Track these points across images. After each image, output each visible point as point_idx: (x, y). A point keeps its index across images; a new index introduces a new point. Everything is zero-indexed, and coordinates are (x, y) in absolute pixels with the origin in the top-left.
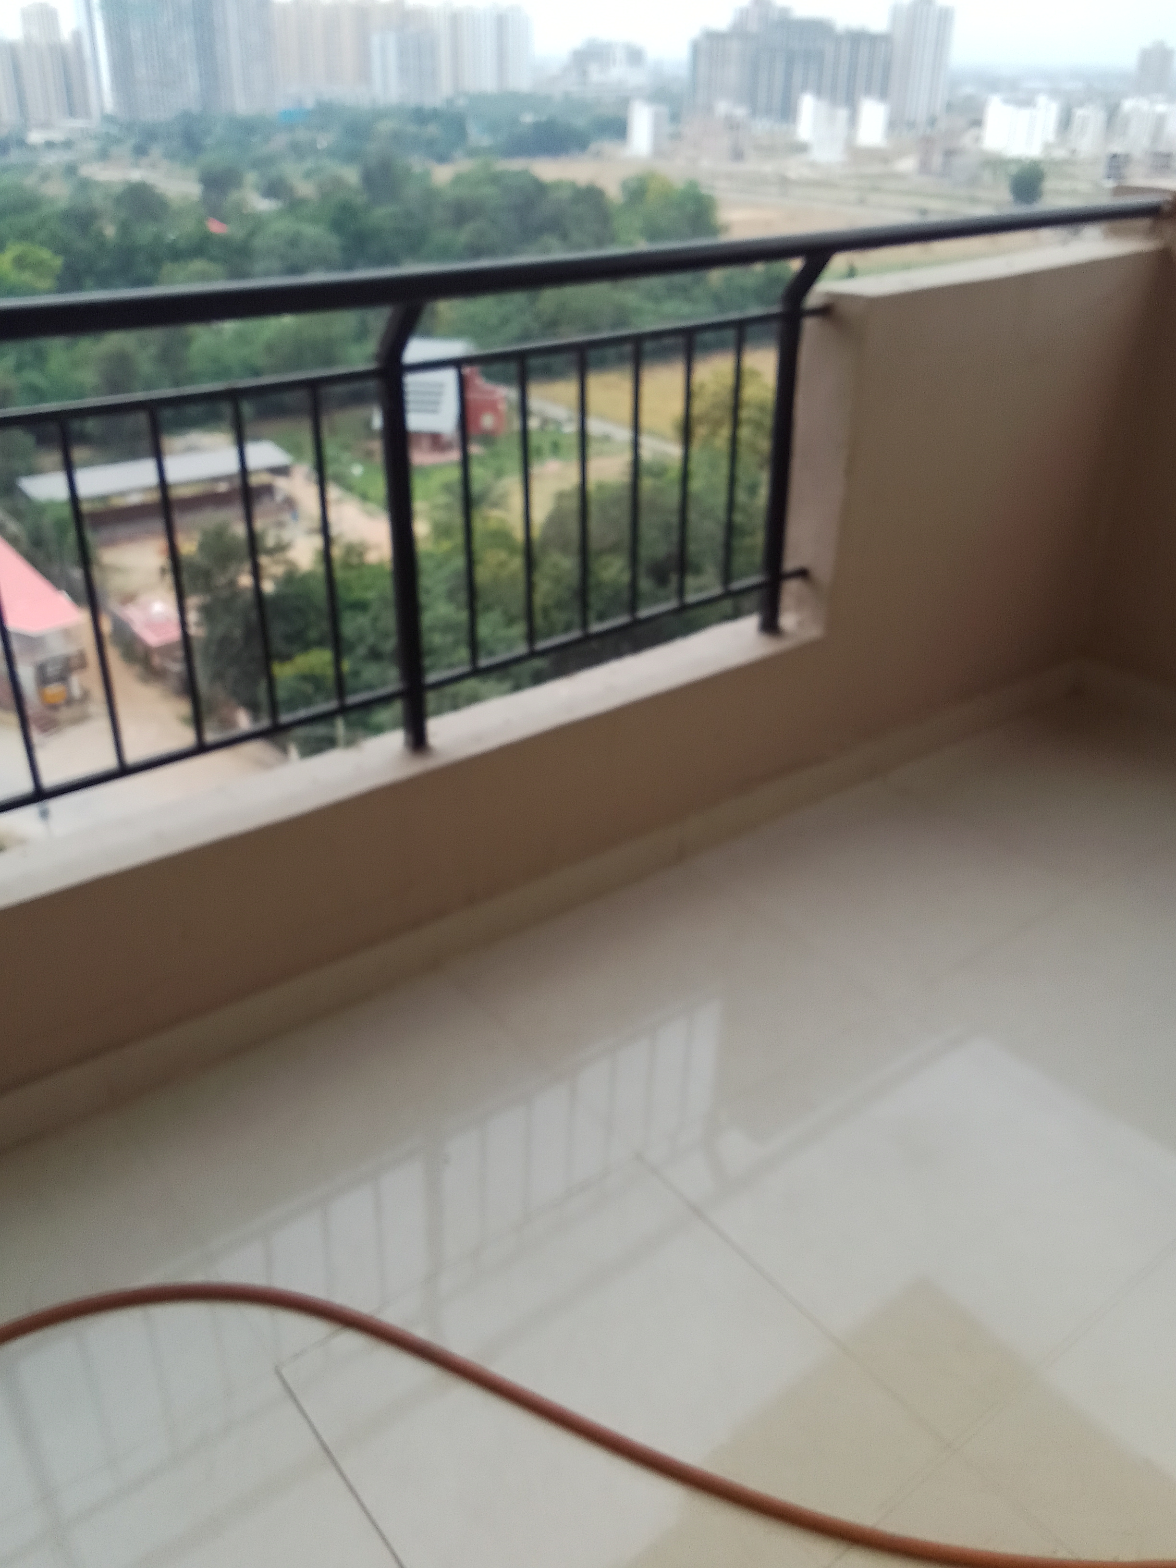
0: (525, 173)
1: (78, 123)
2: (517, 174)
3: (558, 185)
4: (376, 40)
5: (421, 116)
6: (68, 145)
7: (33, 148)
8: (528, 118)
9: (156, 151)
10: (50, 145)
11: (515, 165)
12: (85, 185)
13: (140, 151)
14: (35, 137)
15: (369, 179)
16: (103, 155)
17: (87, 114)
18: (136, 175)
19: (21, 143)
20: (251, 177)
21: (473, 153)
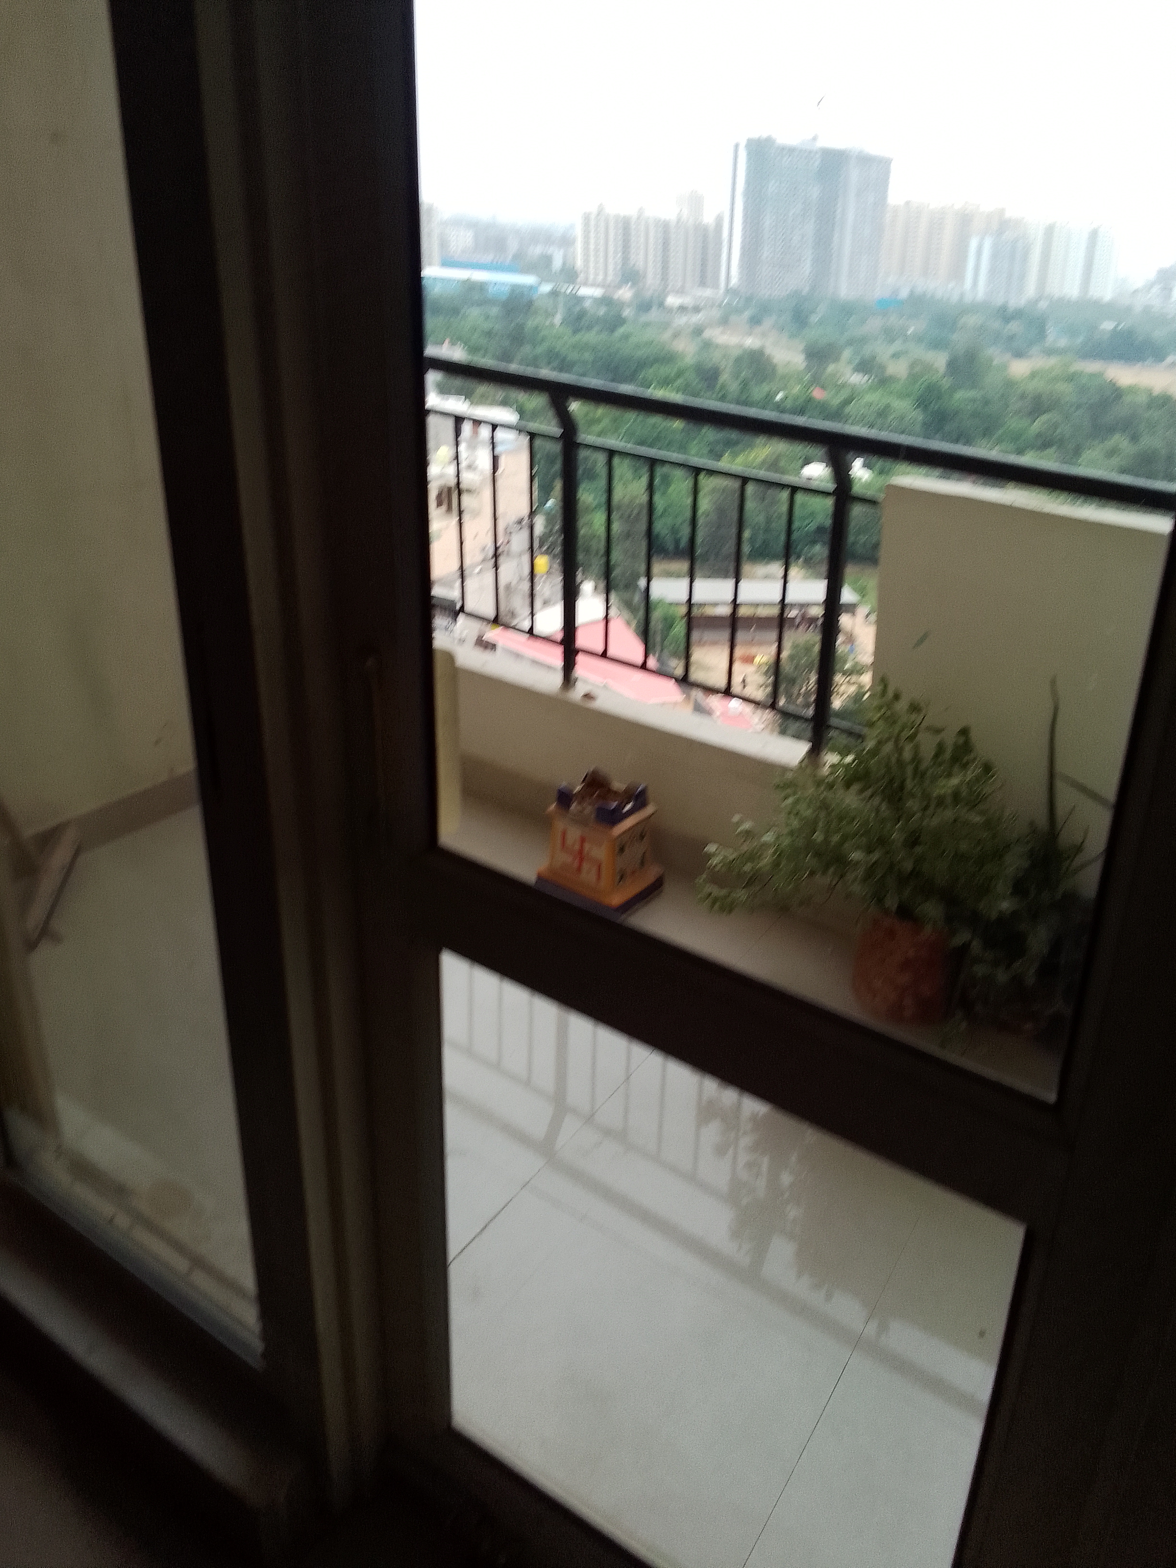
0: (1099, 375)
1: (708, 292)
2: (1092, 376)
3: (1133, 390)
4: (974, 244)
5: (1005, 315)
6: (697, 309)
7: (670, 310)
8: (1108, 326)
9: (768, 322)
10: (682, 309)
11: (1091, 367)
12: (707, 345)
13: (755, 321)
14: (672, 301)
15: (953, 366)
16: (724, 321)
17: (716, 285)
18: (751, 342)
19: (661, 304)
20: (847, 354)
21: (1050, 352)
